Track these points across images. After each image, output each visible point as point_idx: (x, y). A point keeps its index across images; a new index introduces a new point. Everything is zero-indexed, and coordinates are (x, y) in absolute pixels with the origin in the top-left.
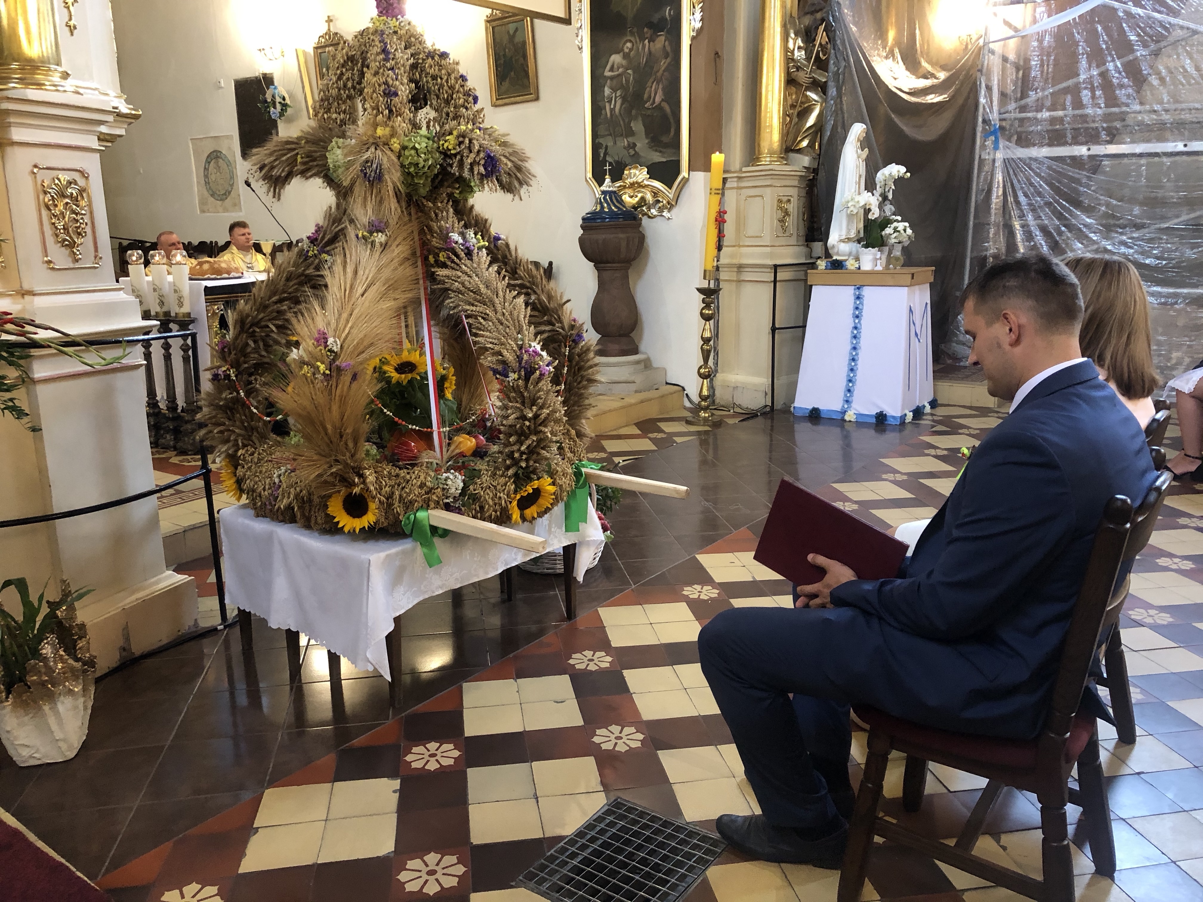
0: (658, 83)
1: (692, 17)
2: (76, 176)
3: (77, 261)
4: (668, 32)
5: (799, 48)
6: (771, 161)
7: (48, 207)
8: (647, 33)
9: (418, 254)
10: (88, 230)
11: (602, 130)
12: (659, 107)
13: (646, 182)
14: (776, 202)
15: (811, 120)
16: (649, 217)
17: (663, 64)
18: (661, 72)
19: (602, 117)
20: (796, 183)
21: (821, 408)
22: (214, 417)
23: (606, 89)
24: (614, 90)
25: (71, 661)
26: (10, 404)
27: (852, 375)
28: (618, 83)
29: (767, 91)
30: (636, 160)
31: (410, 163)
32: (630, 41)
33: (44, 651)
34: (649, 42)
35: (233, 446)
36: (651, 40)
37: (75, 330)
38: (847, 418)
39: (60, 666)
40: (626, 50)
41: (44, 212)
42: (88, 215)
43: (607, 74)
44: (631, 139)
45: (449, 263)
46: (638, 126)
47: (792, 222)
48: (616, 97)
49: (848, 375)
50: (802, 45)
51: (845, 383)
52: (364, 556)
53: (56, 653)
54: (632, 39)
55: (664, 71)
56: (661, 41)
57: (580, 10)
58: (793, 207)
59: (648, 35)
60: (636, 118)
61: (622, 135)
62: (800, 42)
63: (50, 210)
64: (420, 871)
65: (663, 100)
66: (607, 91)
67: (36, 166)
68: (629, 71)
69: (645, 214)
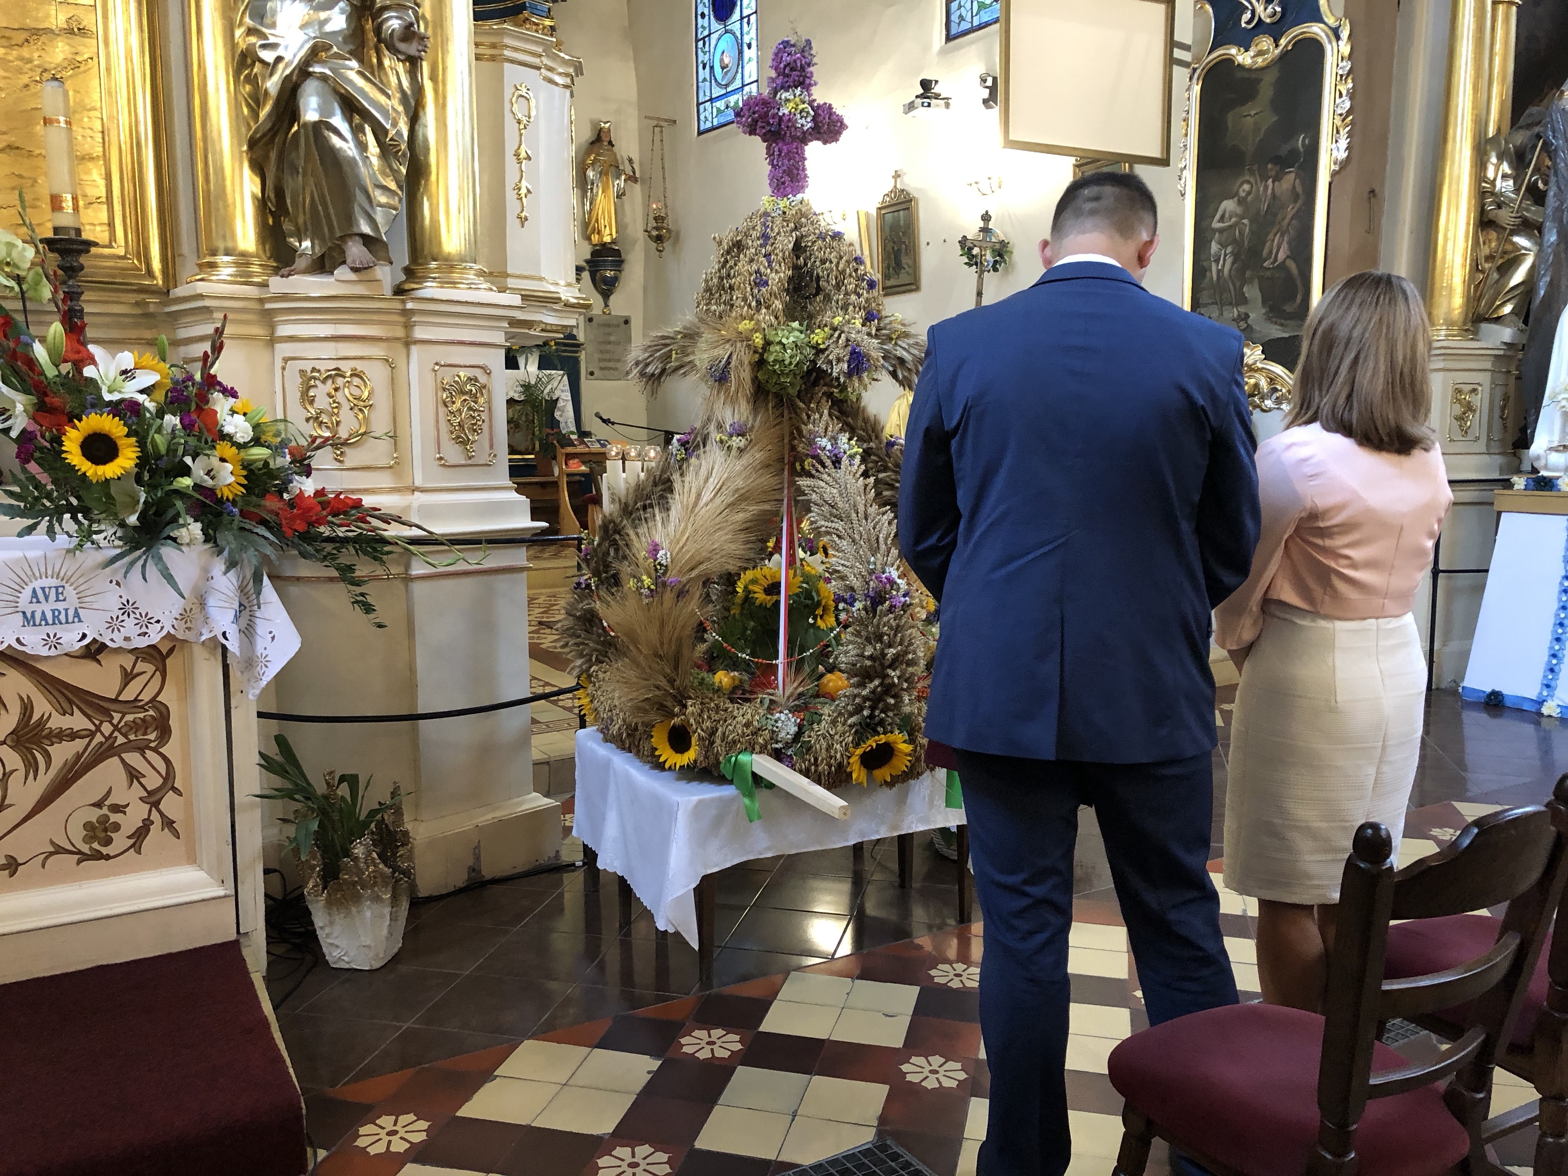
0: (1282, 236)
1: (1334, 145)
2: (478, 373)
3: (470, 458)
4: (1299, 168)
5: (1505, 176)
6: (1446, 336)
7: (445, 404)
8: (1271, 170)
9: (786, 461)
10: (485, 427)
11: (1204, 298)
12: (1283, 266)
13: (1259, 365)
14: (1450, 392)
15: (1519, 276)
16: (1263, 411)
17: (1291, 210)
18: (1286, 221)
19: (1207, 280)
20: (1488, 365)
21: (1506, 691)
22: (572, 628)
23: (1213, 244)
24: (1223, 245)
25: (381, 866)
26: (361, 598)
27: (1557, 647)
28: (1229, 237)
29: (1446, 240)
30: (1250, 335)
31: (775, 361)
32: (1248, 182)
33: (356, 851)
34: (1273, 182)
35: (587, 661)
36: (1277, 179)
37: (441, 528)
38: (1545, 711)
39: (371, 869)
40: (1242, 194)
41: (442, 410)
42: (487, 411)
43: (1216, 225)
44: (1242, 309)
45: (814, 472)
46: (1252, 292)
47: (1478, 422)
48: (1225, 255)
49: (1551, 648)
50: (1509, 172)
51: (1546, 658)
52: (676, 798)
53: (369, 854)
54: (1252, 180)
55: (1292, 219)
56: (1290, 179)
57: (1185, 146)
58: (1482, 400)
59: (1273, 173)
60: (1250, 281)
61: (1231, 304)
62: (1506, 168)
63: (447, 407)
64: (623, 1160)
65: (1288, 257)
66: (1214, 247)
67: (437, 364)
68: (1245, 221)
69: (1256, 406)
